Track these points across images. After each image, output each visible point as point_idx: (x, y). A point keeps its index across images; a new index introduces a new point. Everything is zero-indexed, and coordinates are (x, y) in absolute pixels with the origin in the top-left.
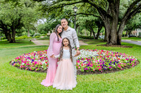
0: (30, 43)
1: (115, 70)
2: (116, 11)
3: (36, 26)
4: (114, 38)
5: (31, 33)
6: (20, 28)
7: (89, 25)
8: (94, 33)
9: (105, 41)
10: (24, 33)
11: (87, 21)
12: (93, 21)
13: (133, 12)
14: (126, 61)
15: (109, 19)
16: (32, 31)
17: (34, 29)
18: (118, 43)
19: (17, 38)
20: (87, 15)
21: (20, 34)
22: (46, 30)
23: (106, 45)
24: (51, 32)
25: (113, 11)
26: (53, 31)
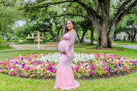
1: (122, 73)
2: (106, 12)
3: (13, 28)
4: (104, 41)
5: (7, 36)
8: (78, 36)
13: (124, 13)
14: (131, 64)
15: (99, 20)
16: (8, 34)
17: (11, 32)
22: (26, 33)
24: (31, 36)
25: (104, 11)
26: (33, 34)
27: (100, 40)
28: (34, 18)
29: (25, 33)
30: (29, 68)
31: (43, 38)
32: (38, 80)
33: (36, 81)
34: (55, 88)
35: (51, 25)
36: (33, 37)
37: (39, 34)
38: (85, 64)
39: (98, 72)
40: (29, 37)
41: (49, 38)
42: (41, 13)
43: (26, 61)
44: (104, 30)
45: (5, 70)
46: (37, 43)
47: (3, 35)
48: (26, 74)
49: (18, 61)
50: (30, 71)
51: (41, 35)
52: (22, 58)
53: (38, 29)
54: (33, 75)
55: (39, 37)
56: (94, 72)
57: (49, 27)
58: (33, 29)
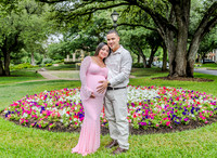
0: (36, 75)
2: (184, 19)
3: (45, 46)
4: (181, 66)
5: (36, 58)
6: (17, 51)
8: (144, 57)
9: (163, 70)
10: (24, 59)
11: (133, 37)
15: (172, 33)
16: (38, 54)
17: (42, 52)
18: (189, 74)
19: (12, 67)
20: (133, 27)
21: (17, 60)
22: (64, 53)
23: (167, 78)
25: (180, 19)
26: (74, 55)
27: (174, 64)
28: (75, 30)
29: (61, 53)
33: (55, 134)
39: (153, 121)
43: (50, 101)
44: (180, 48)
45: (15, 116)
47: (30, 56)
53: (81, 47)
54: (53, 125)
56: (147, 121)
58: (75, 47)
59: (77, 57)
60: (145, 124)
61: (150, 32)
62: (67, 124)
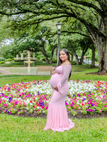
7: (71, 47)
12: (77, 41)
22: (14, 53)
24: (20, 56)
26: (22, 55)
29: (12, 53)
30: (16, 103)
31: (34, 58)
32: (26, 119)
33: (24, 119)
34: (45, 128)
35: (44, 42)
36: (22, 58)
37: (29, 55)
38: (82, 98)
39: (97, 108)
40: (17, 58)
41: (41, 59)
42: (32, 31)
43: (13, 93)
46: (27, 65)
48: (13, 110)
49: (4, 92)
50: (17, 106)
51: (31, 56)
52: (9, 89)
54: (21, 111)
55: (29, 58)
56: (92, 108)
57: (41, 46)
58: (23, 48)
59: (25, 56)
60: (92, 110)
61: (82, 37)
62: (32, 111)
